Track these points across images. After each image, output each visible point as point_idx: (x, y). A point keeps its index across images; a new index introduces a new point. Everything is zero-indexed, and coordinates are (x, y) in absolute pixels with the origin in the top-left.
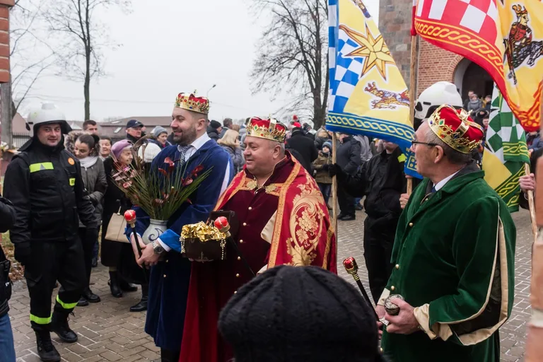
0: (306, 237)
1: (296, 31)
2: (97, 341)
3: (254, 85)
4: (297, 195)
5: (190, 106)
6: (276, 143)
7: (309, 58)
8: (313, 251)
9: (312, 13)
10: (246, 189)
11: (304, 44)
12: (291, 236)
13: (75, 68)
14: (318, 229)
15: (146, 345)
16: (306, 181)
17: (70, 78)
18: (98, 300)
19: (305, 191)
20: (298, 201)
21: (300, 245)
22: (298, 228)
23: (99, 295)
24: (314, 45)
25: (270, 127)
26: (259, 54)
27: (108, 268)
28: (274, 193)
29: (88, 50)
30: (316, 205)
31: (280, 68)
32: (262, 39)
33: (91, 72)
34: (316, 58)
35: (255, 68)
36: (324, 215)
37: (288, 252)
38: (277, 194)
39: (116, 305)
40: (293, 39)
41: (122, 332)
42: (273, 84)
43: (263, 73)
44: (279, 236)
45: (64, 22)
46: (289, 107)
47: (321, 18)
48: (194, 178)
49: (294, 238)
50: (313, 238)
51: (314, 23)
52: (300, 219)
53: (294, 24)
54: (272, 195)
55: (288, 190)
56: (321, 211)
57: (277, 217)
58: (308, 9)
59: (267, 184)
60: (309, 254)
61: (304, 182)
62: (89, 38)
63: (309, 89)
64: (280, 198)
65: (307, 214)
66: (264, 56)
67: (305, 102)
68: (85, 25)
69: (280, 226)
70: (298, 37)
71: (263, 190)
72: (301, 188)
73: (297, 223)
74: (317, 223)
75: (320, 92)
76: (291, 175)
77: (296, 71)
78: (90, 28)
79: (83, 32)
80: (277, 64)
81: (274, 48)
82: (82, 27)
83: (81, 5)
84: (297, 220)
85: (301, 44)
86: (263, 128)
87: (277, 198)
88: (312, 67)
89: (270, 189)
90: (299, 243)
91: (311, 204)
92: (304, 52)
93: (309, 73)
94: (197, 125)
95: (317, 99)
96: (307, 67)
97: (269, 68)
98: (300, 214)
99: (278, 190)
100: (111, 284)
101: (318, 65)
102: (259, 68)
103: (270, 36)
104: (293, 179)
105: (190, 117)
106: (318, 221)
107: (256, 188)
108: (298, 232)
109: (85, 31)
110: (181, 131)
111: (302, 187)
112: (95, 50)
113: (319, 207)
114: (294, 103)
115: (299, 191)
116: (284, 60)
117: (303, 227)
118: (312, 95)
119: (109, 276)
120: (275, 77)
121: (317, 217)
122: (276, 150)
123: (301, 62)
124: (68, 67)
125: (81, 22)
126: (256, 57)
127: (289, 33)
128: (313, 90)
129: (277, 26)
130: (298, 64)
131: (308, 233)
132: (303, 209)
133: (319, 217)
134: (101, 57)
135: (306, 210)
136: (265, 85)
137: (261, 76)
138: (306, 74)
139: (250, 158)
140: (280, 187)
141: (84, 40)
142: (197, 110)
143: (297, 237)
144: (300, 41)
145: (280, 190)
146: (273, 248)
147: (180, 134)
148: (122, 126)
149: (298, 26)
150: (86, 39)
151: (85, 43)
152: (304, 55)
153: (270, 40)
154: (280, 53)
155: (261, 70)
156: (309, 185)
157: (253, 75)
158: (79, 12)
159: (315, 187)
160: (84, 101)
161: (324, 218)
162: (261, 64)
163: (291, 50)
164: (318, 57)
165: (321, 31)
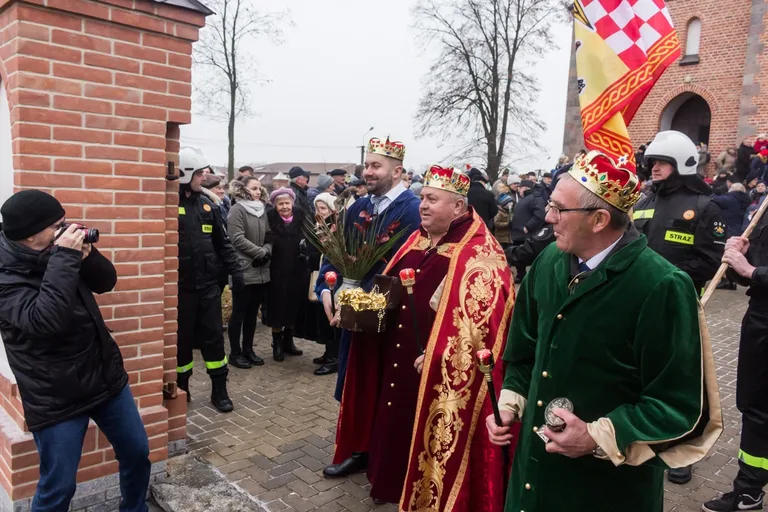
0: (477, 308)
1: (469, 65)
2: (266, 405)
3: (418, 129)
4: (471, 258)
5: (388, 150)
6: (458, 197)
7: (483, 97)
8: (485, 324)
9: (489, 44)
10: (417, 248)
11: (479, 80)
12: (459, 306)
13: (219, 106)
14: (493, 299)
15: (320, 413)
16: (484, 241)
17: (212, 118)
18: (261, 363)
19: (482, 253)
20: (471, 265)
21: (470, 317)
22: (468, 296)
23: (262, 357)
24: (491, 82)
25: (453, 178)
26: (426, 92)
27: (270, 329)
28: (445, 254)
29: (234, 86)
30: (493, 271)
31: (449, 109)
32: (429, 74)
33: (236, 111)
34: (493, 97)
35: (420, 108)
36: (502, 283)
37: (455, 324)
38: (449, 255)
39: (282, 369)
40: (465, 74)
41: (291, 397)
42: (440, 127)
43: (430, 114)
44: (446, 304)
45: (207, 54)
46: (459, 154)
47: (500, 50)
48: (391, 235)
49: (462, 308)
50: (485, 309)
51: (491, 56)
52: (472, 286)
53: (467, 56)
54: (443, 257)
55: (462, 252)
56: (500, 278)
57: (446, 283)
58: (484, 39)
59: (440, 244)
60: (479, 328)
61: (482, 243)
62: (234, 73)
63: (483, 134)
64: (452, 260)
65: (481, 281)
66: (431, 94)
67: (479, 149)
68: (230, 58)
69: (448, 293)
70: (471, 72)
71: (435, 250)
72: (478, 250)
73: (467, 291)
74: (492, 292)
75: (495, 136)
76: (467, 234)
77: (468, 111)
78: (236, 62)
79: (228, 66)
80: (445, 105)
81: (444, 84)
82: (227, 59)
83: (227, 35)
84: (468, 287)
85: (475, 81)
86: (445, 177)
87: (447, 261)
88: (487, 108)
89: (442, 250)
90: (468, 314)
91: (487, 269)
92: (477, 89)
93: (483, 114)
94: (394, 172)
95: (491, 146)
96: (481, 108)
97: (436, 109)
98: (472, 280)
99: (450, 251)
100: (274, 346)
101: (494, 106)
102: (426, 108)
103: (438, 71)
104: (469, 239)
105: (386, 163)
106: (494, 289)
107: (429, 248)
108: (469, 302)
109: (231, 64)
110: (377, 179)
111: (478, 248)
112: (242, 86)
113: (497, 274)
114: (464, 150)
115: (474, 254)
116: (454, 99)
117: (474, 296)
118: (485, 140)
119: (272, 338)
120: (443, 119)
121: (492, 285)
122: (457, 205)
123: (474, 102)
124: (212, 105)
125: (226, 55)
126: (422, 95)
127: (460, 67)
128: (487, 135)
129: (447, 59)
130: (470, 104)
131: (480, 303)
132: (476, 275)
133: (495, 285)
134: (247, 95)
135: (480, 276)
136: (431, 129)
137: (427, 117)
138: (480, 115)
139: (426, 213)
140: (453, 248)
141: (229, 74)
142: (393, 155)
143: (466, 307)
144: (474, 76)
145: (452, 251)
146: (438, 317)
147: (374, 182)
148: (266, 174)
149: (471, 59)
150: (232, 74)
151: (231, 78)
152: (478, 93)
153: (438, 76)
154: (450, 91)
155: (427, 111)
156: (488, 247)
157: (418, 116)
158: (225, 42)
159: (495, 249)
160: (228, 144)
161: (503, 286)
162: (427, 103)
163: (462, 88)
164: (495, 95)
165: (499, 65)
